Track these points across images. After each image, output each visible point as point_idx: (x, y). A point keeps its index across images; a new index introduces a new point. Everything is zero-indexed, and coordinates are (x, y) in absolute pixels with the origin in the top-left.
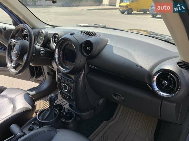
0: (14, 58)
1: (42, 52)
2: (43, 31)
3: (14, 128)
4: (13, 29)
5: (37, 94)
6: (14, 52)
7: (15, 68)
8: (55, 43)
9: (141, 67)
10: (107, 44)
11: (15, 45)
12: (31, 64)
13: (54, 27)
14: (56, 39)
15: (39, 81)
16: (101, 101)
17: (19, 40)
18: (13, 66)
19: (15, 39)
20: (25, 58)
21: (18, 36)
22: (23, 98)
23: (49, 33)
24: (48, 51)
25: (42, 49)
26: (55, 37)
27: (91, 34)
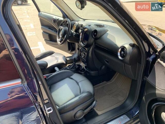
0: (61, 36)
1: (74, 34)
2: (77, 23)
3: (56, 68)
4: (62, 20)
5: (70, 60)
6: (61, 33)
7: (61, 41)
8: (81, 30)
9: (116, 45)
10: (107, 32)
11: (62, 29)
12: (68, 40)
13: (84, 20)
14: (82, 28)
15: (73, 53)
16: (103, 67)
17: (64, 27)
18: (60, 40)
19: (62, 26)
20: (65, 36)
21: (64, 25)
22: (62, 58)
23: (80, 24)
24: (77, 34)
25: (75, 33)
26: (82, 27)
27: (100, 26)
